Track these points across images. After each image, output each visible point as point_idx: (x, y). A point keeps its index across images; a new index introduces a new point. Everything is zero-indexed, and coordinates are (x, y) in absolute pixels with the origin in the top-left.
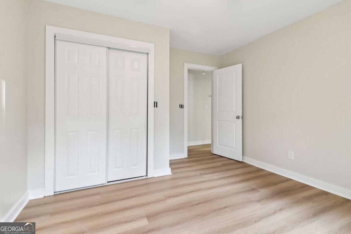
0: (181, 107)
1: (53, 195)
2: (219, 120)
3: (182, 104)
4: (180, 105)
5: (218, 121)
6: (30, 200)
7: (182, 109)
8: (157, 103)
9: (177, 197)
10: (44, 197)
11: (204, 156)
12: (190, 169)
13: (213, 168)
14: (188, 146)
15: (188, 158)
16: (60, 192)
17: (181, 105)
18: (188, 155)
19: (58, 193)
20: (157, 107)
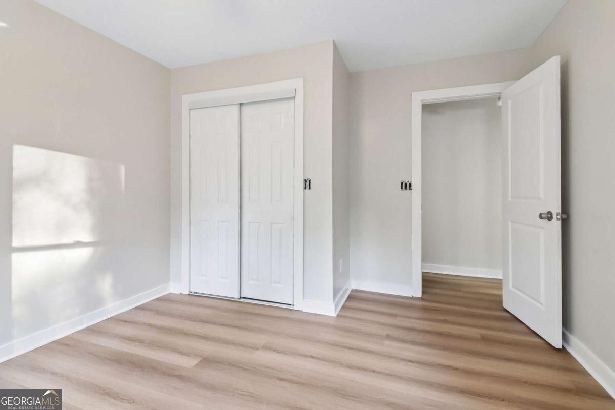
0: (406, 188)
1: (188, 293)
2: (512, 222)
3: (406, 180)
4: (402, 183)
5: (510, 223)
6: (170, 293)
7: (407, 191)
8: (310, 181)
9: (278, 354)
10: (181, 293)
11: (467, 306)
12: (383, 319)
13: (441, 334)
14: (423, 272)
15: (422, 299)
16: (197, 293)
17: (406, 184)
18: (424, 292)
19: (193, 294)
20: (309, 188)
